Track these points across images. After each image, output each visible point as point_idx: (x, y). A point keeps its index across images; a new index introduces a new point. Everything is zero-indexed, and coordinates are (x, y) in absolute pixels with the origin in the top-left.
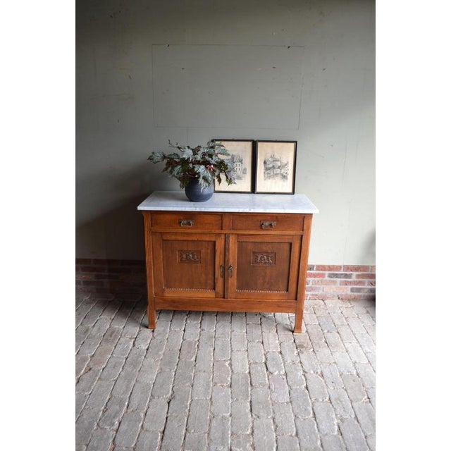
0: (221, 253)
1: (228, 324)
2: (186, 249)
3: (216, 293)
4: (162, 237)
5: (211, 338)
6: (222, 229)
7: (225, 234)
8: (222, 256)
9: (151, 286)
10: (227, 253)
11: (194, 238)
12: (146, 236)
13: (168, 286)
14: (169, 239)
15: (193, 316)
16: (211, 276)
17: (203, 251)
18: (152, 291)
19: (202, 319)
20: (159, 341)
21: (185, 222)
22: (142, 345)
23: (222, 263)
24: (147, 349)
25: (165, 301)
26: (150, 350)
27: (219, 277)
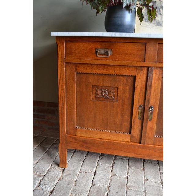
0: (141, 91)
1: (140, 170)
2: (101, 85)
3: (132, 137)
4: (76, 69)
5: (124, 185)
6: (145, 61)
7: (148, 68)
8: (142, 95)
9: (63, 123)
10: (148, 91)
11: (111, 72)
12: (59, 67)
13: (81, 125)
14: (84, 71)
15: (105, 159)
16: (127, 117)
17: (121, 88)
18: (64, 129)
19: (114, 163)
20: (66, 183)
21: (102, 52)
22: (47, 186)
23: (141, 103)
24: (52, 192)
25: (77, 140)
26: (54, 193)
27: (137, 118)
